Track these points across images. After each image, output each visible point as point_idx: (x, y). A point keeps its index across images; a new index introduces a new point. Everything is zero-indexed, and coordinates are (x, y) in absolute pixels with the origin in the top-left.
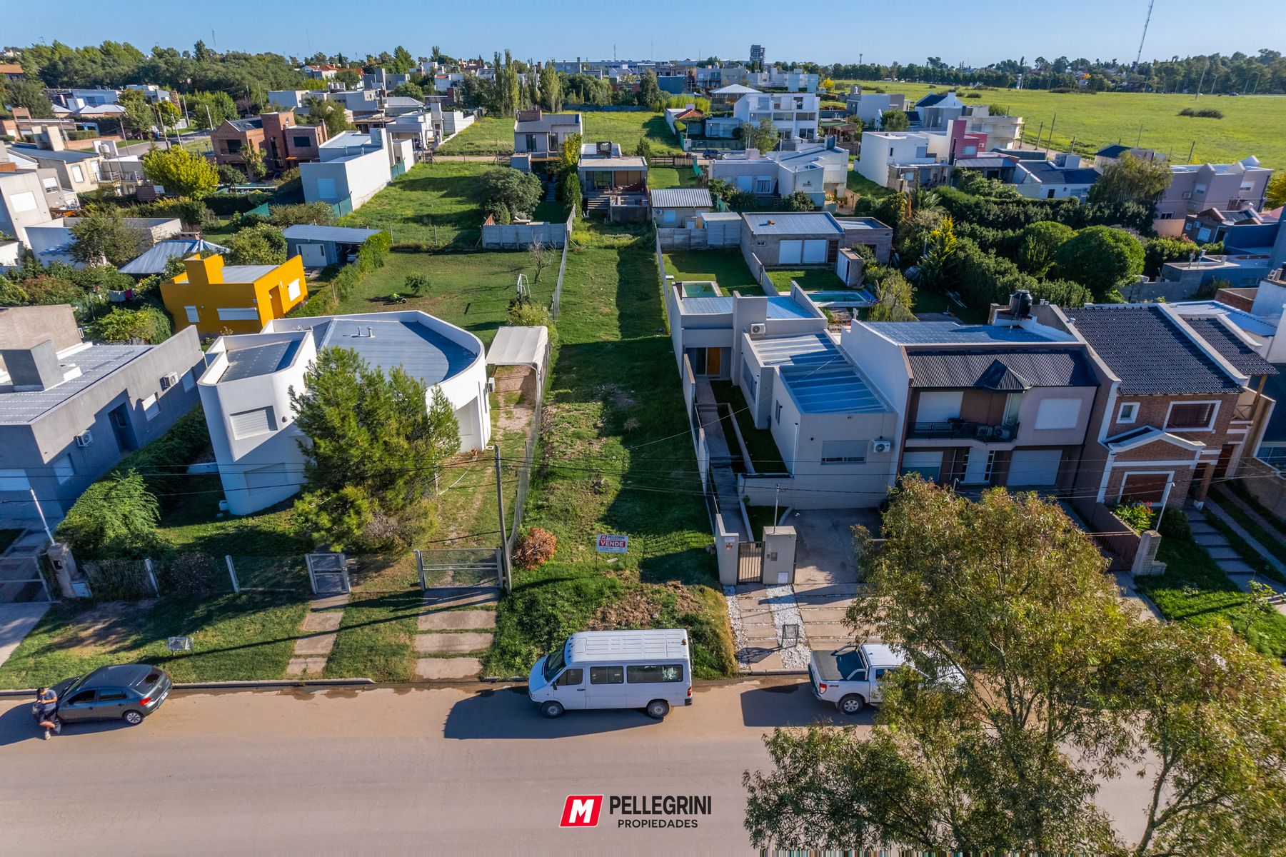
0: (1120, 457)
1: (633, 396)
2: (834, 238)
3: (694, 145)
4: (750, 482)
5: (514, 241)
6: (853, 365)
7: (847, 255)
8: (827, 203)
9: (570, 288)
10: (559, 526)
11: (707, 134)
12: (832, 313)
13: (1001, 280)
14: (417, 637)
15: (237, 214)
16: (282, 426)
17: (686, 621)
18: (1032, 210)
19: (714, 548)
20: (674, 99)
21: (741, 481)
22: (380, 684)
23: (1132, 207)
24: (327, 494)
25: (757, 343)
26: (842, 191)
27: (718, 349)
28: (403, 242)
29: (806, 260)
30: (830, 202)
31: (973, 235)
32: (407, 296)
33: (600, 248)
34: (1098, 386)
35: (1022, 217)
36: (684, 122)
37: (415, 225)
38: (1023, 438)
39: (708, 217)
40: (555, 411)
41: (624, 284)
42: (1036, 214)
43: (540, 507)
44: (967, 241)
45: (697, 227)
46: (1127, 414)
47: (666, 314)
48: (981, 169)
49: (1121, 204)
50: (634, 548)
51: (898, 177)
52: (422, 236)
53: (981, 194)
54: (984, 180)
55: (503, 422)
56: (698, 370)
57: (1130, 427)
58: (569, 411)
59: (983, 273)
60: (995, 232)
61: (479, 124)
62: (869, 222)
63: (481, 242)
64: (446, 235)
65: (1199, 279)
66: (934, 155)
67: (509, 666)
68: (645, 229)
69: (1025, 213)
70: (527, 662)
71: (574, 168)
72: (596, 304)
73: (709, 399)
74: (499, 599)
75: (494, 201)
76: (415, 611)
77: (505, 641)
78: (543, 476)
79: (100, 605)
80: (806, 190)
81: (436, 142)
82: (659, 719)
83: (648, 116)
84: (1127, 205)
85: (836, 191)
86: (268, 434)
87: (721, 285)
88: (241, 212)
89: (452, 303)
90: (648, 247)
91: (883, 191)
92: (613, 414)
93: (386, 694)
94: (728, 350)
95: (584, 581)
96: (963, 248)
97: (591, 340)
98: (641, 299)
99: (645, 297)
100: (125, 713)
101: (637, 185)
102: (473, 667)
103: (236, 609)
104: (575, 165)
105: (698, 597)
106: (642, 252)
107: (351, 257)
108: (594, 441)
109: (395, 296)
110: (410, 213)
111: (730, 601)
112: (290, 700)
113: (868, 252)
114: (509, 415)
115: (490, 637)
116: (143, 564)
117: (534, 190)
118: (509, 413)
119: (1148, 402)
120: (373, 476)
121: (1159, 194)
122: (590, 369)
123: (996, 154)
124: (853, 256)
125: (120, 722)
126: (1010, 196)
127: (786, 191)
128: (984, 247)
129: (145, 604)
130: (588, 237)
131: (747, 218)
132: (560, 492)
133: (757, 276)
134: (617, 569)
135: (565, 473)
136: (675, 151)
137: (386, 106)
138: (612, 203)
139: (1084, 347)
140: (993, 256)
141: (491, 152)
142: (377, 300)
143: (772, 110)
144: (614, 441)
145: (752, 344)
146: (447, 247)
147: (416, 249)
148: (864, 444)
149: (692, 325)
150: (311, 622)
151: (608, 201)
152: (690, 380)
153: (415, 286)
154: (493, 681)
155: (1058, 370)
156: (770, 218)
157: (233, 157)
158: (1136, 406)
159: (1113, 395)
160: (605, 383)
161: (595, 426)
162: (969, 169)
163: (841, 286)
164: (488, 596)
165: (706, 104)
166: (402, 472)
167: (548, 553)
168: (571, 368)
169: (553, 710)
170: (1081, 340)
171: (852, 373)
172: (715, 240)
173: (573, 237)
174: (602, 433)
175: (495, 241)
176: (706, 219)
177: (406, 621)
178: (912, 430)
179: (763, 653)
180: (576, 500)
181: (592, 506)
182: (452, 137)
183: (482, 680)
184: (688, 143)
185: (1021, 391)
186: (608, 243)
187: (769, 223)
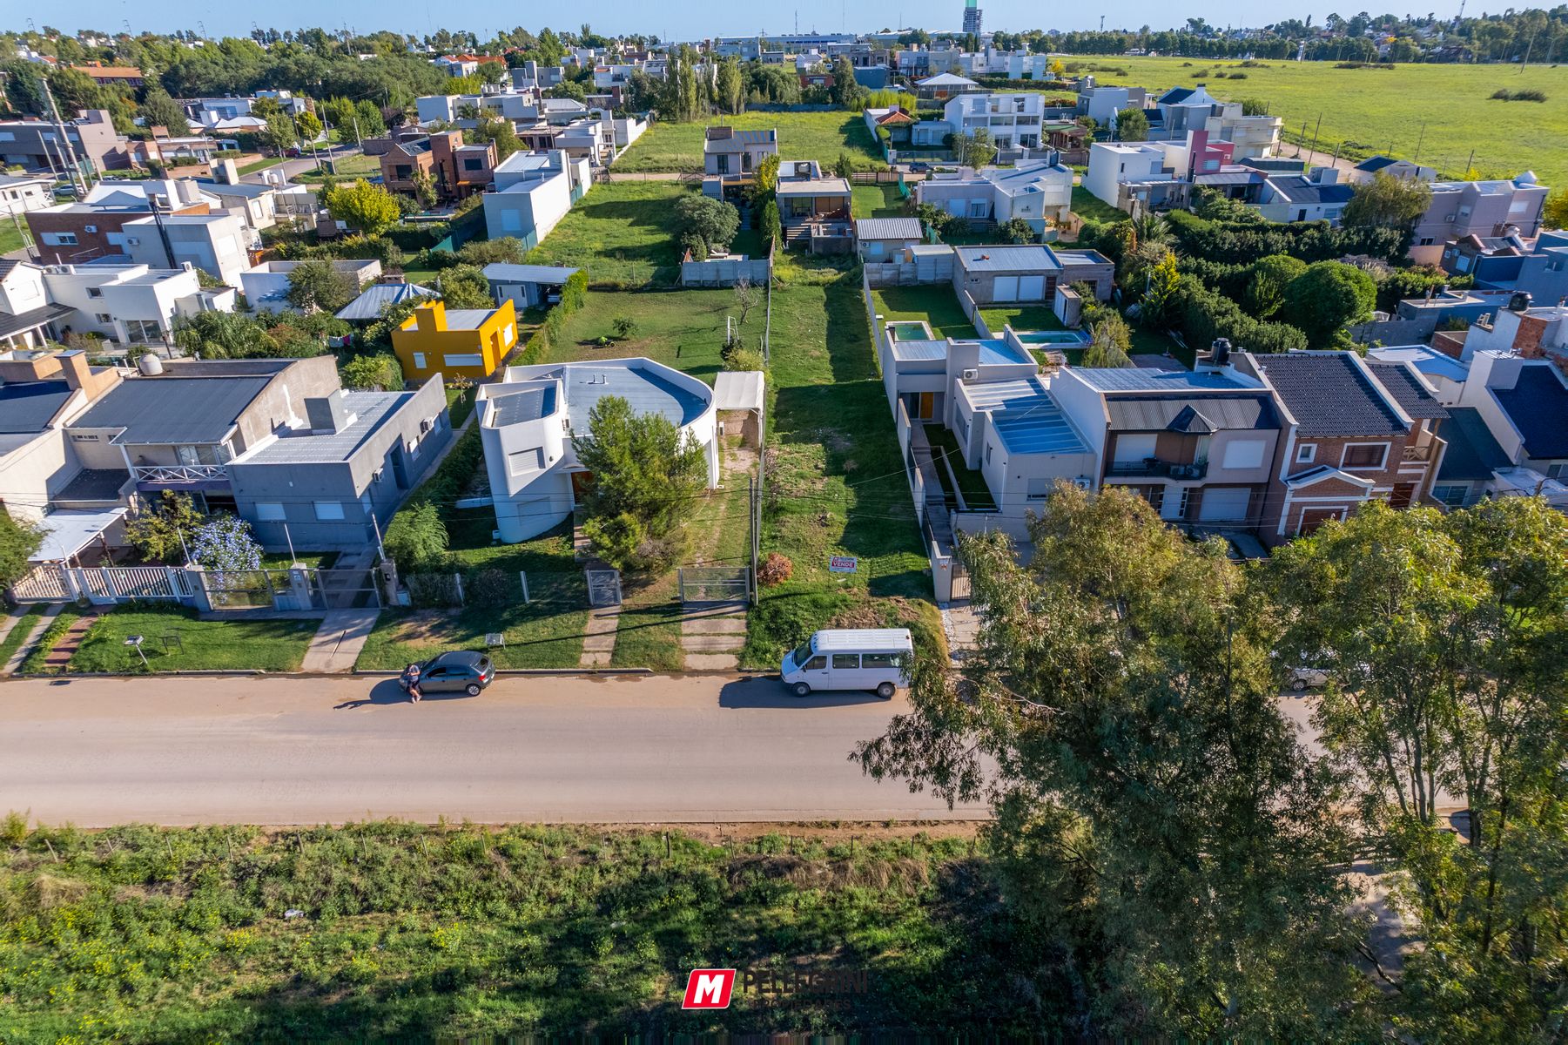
0: (1297, 493)
1: (849, 439)
2: (1051, 274)
3: (899, 156)
4: (961, 516)
5: (713, 278)
6: (1060, 410)
7: (1065, 293)
8: (1047, 230)
9: (778, 330)
10: (793, 553)
11: (914, 141)
12: (1047, 355)
13: (1222, 321)
14: (683, 639)
15: (424, 250)
16: (549, 465)
17: (907, 625)
18: (1273, 237)
19: (930, 571)
20: (874, 95)
21: (954, 516)
22: (657, 672)
23: (1384, 233)
24: (605, 520)
25: (969, 388)
26: (1065, 214)
27: (931, 394)
28: (600, 281)
29: (1021, 298)
30: (1052, 229)
31: (1198, 271)
32: (615, 339)
33: (804, 284)
34: (1281, 429)
35: (1261, 246)
36: (887, 127)
37: (606, 260)
38: (1212, 476)
39: (919, 250)
40: (777, 453)
41: (833, 324)
42: (1277, 242)
43: (774, 538)
44: (1191, 278)
45: (906, 261)
46: (1306, 455)
47: (878, 357)
48: (1224, 187)
49: (1373, 230)
50: (862, 569)
51: (1130, 197)
52: (616, 271)
53: (1218, 218)
54: (1226, 200)
55: (729, 464)
56: (913, 414)
57: (1309, 466)
58: (790, 453)
59: (1204, 313)
60: (1223, 267)
61: (652, 132)
62: (1091, 256)
63: (680, 280)
64: (643, 271)
65: (1435, 318)
66: (1171, 170)
67: (762, 660)
68: (850, 262)
69: (1265, 242)
70: (776, 655)
71: (772, 194)
72: (805, 346)
73: (924, 442)
74: (747, 610)
75: (690, 234)
76: (679, 618)
77: (756, 643)
78: (774, 511)
79: (419, 611)
80: (1025, 216)
81: (610, 156)
82: (888, 698)
83: (844, 117)
84: (1378, 230)
85: (1058, 215)
86: (539, 472)
87: (933, 324)
88: (428, 248)
89: (660, 347)
90: (854, 282)
91: (1112, 212)
92: (832, 456)
93: (664, 680)
94: (941, 395)
95: (819, 596)
96: (1185, 286)
97: (804, 384)
98: (851, 341)
99: (854, 339)
100: (468, 686)
101: (839, 211)
102: (732, 661)
103: (534, 614)
104: (773, 189)
105: (917, 609)
106: (848, 289)
107: (552, 298)
108: (817, 481)
109: (604, 339)
110: (598, 246)
111: (944, 614)
112: (587, 683)
113: (1087, 290)
114: (734, 457)
115: (743, 639)
116: (453, 577)
117: (731, 221)
118: (733, 455)
119: (1324, 444)
120: (643, 506)
121: (1417, 218)
122: (807, 414)
123: (1243, 168)
124: (1071, 295)
125: (464, 693)
126: (1251, 221)
127: (1003, 218)
128: (1209, 284)
129: (453, 612)
130: (792, 273)
131: (960, 252)
132: (790, 525)
133: (970, 316)
134: (846, 587)
135: (794, 508)
136: (878, 165)
137: (546, 111)
138: (814, 234)
139: (1270, 393)
140: (1216, 294)
141: (671, 169)
142: (585, 343)
143: (989, 114)
144: (838, 482)
145: (964, 389)
146: (645, 286)
147: (613, 288)
149: (906, 370)
150: (593, 625)
151: (808, 231)
152: (905, 425)
153: (623, 329)
154: (749, 672)
155: (1244, 414)
156: (984, 252)
157: (403, 184)
158: (1314, 447)
159: (1292, 438)
160: (822, 426)
161: (816, 467)
162: (1210, 186)
163: (1058, 325)
164: (739, 607)
165: (911, 100)
166: (665, 502)
167: (786, 573)
168: (787, 412)
169: (801, 690)
170: (1269, 387)
171: (1059, 417)
172: (926, 275)
173: (776, 273)
174: (826, 473)
175: (695, 278)
176: (916, 253)
177: (671, 626)
178: (1109, 469)
180: (805, 531)
181: (820, 536)
182: (625, 149)
183: (740, 670)
184: (892, 154)
185: (1208, 434)
186: (812, 279)
187: (983, 258)
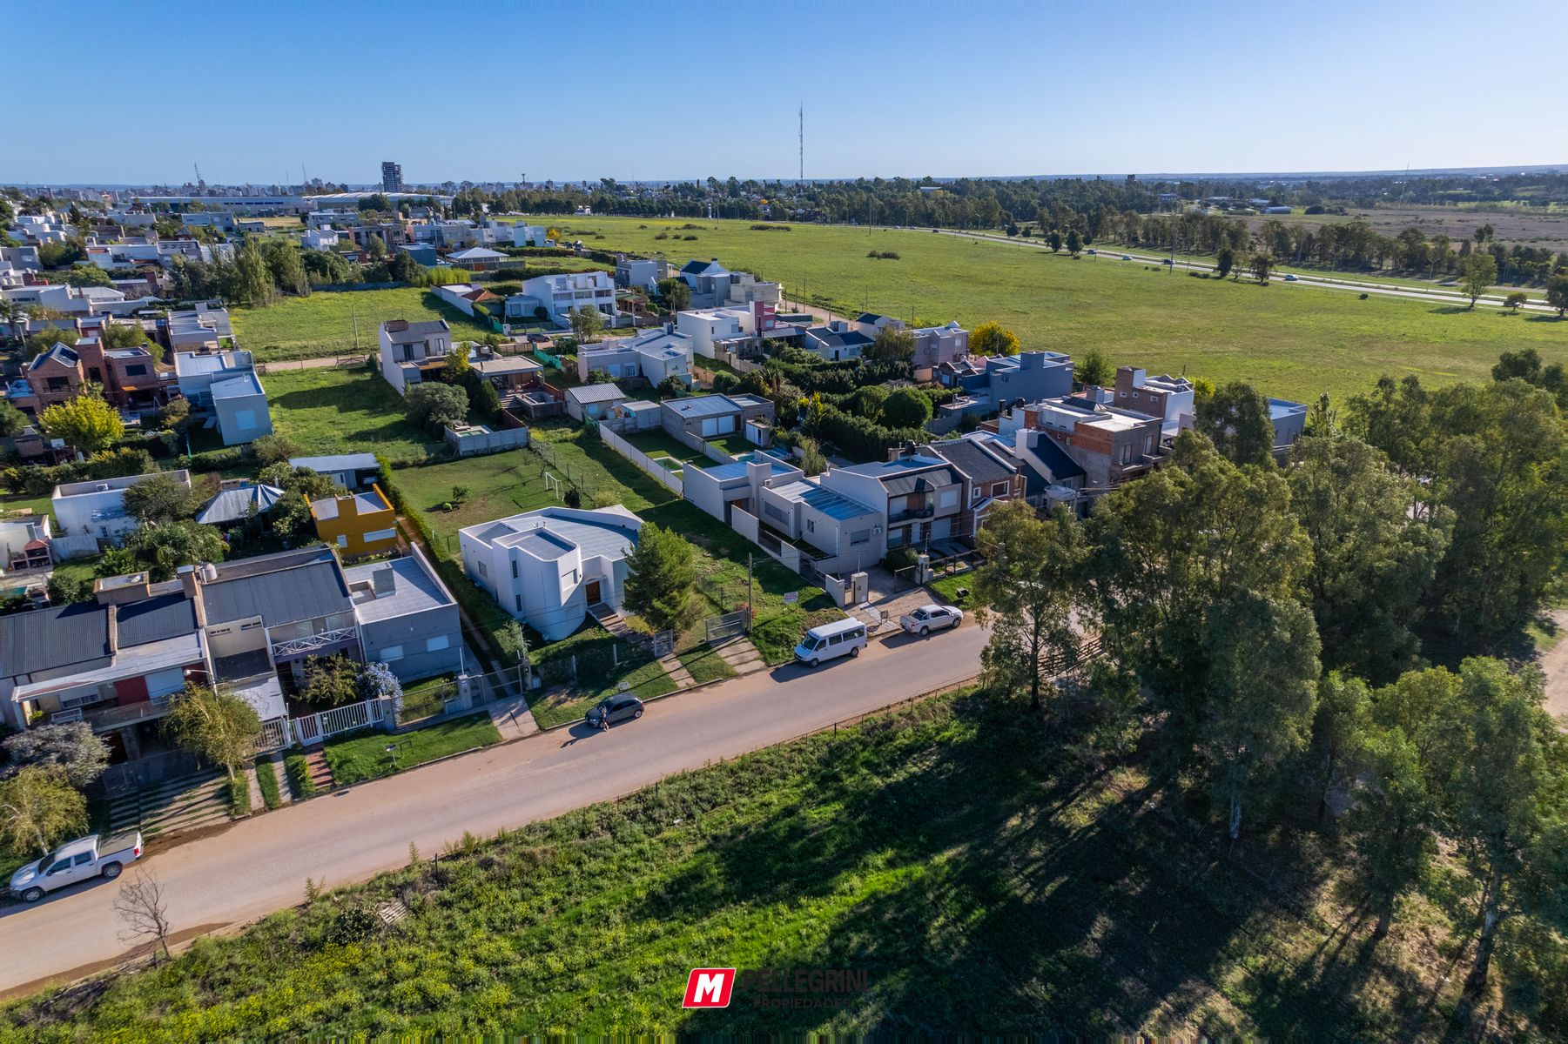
0: (979, 514)
1: (706, 537)
2: (735, 413)
3: (512, 329)
5: (484, 447)
7: (753, 425)
11: (508, 314)
14: (725, 660)
16: (579, 580)
19: (828, 593)
22: (726, 679)
23: (898, 362)
25: (774, 490)
30: (696, 380)
32: (454, 503)
33: (556, 442)
34: (962, 481)
36: (483, 304)
38: (937, 514)
39: (633, 407)
41: (608, 468)
44: (826, 406)
45: (627, 415)
46: (977, 493)
47: (665, 485)
48: (785, 339)
49: (894, 363)
50: (792, 601)
51: (725, 351)
53: (798, 362)
54: (792, 348)
57: (979, 499)
59: (852, 427)
60: (836, 396)
62: (751, 398)
63: (458, 452)
64: (411, 448)
65: (960, 414)
66: (745, 330)
67: (777, 658)
68: (573, 421)
70: (783, 653)
71: (474, 372)
74: (746, 637)
76: (712, 650)
77: (767, 650)
79: (549, 689)
80: (678, 374)
82: (856, 656)
83: (417, 292)
89: (497, 503)
90: (594, 438)
94: (760, 498)
95: (783, 618)
96: (828, 411)
98: (635, 477)
99: (636, 475)
101: (533, 383)
102: (761, 663)
103: (626, 671)
104: (471, 370)
105: (836, 612)
106: (594, 442)
107: (366, 480)
108: (715, 563)
109: (448, 504)
113: (768, 421)
115: (757, 651)
116: (571, 659)
119: (984, 486)
121: (913, 353)
123: (784, 323)
124: (759, 425)
126: (818, 362)
127: (658, 376)
129: (570, 684)
130: (538, 435)
131: (666, 405)
132: (727, 589)
133: (699, 449)
134: (792, 611)
135: (720, 580)
138: (525, 401)
139: (951, 465)
142: (432, 510)
143: (572, 290)
145: (772, 490)
146: (428, 460)
147: (401, 465)
148: (868, 532)
149: (726, 487)
150: (667, 666)
151: (519, 401)
153: (461, 494)
154: (777, 664)
155: (943, 479)
156: (684, 403)
158: (981, 488)
159: (970, 485)
161: (705, 556)
162: (777, 339)
163: (757, 447)
164: (740, 637)
169: (817, 661)
170: (949, 463)
172: (643, 424)
174: (715, 558)
175: (470, 449)
176: (629, 409)
177: (712, 655)
178: (890, 519)
179: (875, 628)
180: (740, 590)
183: (771, 665)
184: (506, 327)
185: (932, 490)
186: (560, 437)
187: (686, 407)
